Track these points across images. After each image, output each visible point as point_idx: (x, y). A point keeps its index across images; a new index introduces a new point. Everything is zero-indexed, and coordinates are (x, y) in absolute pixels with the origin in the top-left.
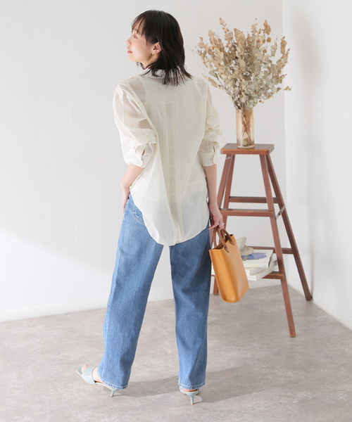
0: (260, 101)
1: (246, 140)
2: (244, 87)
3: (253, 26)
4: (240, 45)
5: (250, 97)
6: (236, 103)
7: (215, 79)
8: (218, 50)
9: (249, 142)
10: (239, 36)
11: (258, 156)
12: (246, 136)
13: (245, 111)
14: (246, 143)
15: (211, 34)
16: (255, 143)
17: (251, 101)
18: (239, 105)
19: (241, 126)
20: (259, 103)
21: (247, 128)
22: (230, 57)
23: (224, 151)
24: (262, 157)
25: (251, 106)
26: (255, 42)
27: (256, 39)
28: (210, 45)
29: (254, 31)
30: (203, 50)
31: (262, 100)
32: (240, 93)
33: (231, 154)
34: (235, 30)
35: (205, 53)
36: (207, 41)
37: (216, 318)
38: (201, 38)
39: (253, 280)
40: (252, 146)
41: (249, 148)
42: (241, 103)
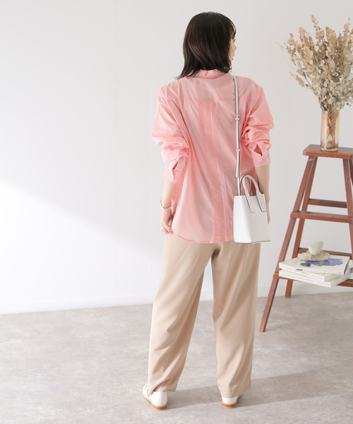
0: (347, 104)
1: (330, 142)
2: (332, 88)
3: (345, 26)
4: (331, 44)
5: (337, 99)
6: (322, 104)
7: (303, 78)
8: (308, 48)
9: (333, 145)
10: (330, 35)
11: (342, 159)
12: (330, 138)
13: (332, 116)
14: (330, 146)
15: (302, 31)
16: (339, 146)
17: (338, 103)
18: (325, 106)
19: (326, 128)
20: (346, 105)
21: (332, 130)
22: (320, 57)
23: (307, 153)
24: (345, 161)
25: (338, 108)
26: (347, 43)
27: (348, 39)
28: (300, 43)
29: (346, 31)
30: (292, 48)
31: (350, 103)
32: (327, 94)
33: (313, 155)
34: (327, 28)
35: (295, 50)
36: (297, 38)
37: (286, 322)
38: (292, 35)
39: (327, 286)
40: (335, 149)
41: (333, 151)
42: (328, 105)
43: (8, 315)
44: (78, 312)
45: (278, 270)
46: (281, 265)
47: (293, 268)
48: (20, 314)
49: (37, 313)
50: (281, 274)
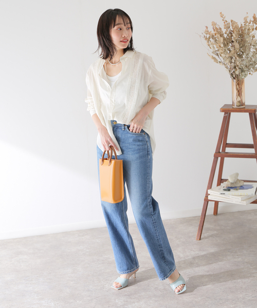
0: (250, 74)
1: (239, 102)
2: (238, 63)
3: (245, 18)
4: (235, 32)
5: (242, 71)
6: (232, 75)
7: (217, 57)
8: (219, 35)
9: (241, 103)
10: (234, 25)
11: (247, 114)
12: (239, 99)
13: (238, 81)
14: (239, 104)
15: (214, 24)
16: (246, 104)
17: (243, 73)
18: (234, 76)
19: (235, 92)
20: (249, 75)
21: (239, 93)
22: (228, 41)
23: (223, 110)
24: (250, 114)
25: (243, 77)
26: (247, 30)
27: (247, 28)
28: (213, 32)
29: (246, 22)
30: (208, 36)
31: (251, 73)
32: (235, 67)
33: (227, 112)
34: (232, 21)
35: (209, 38)
36: (211, 29)
37: (215, 232)
38: (207, 27)
39: (243, 204)
40: (243, 107)
41: (241, 108)
42: (236, 75)
43: (16, 239)
44: (66, 234)
45: (207, 195)
46: (209, 192)
47: (218, 193)
48: (25, 238)
49: (37, 236)
50: (210, 198)
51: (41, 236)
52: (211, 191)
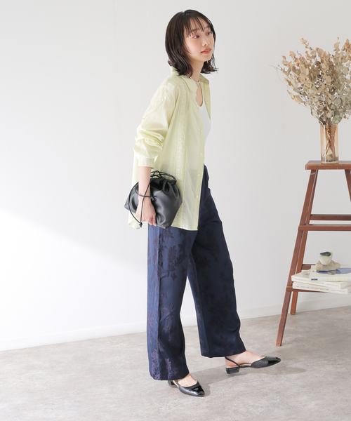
0: (345, 117)
1: (331, 156)
2: (330, 102)
3: (335, 45)
4: (325, 61)
5: (336, 112)
6: (321, 119)
7: (300, 96)
8: (303, 66)
9: (334, 158)
10: (323, 54)
11: (342, 173)
12: (330, 152)
13: (330, 128)
14: (329, 159)
15: (293, 54)
16: (339, 160)
17: (337, 116)
18: (324, 120)
19: (326, 142)
20: (343, 119)
21: (331, 144)
22: (315, 75)
23: (308, 167)
24: (347, 172)
25: (337, 121)
26: (340, 59)
27: (341, 56)
28: (293, 63)
29: (337, 50)
30: (287, 69)
31: (347, 115)
32: (325, 109)
33: (314, 169)
34: (317, 49)
35: (290, 70)
36: (290, 59)
38: (284, 57)
39: (343, 293)
40: (335, 162)
41: (333, 164)
42: (327, 119)
43: (24, 349)
44: (93, 341)
45: (290, 283)
46: (293, 278)
47: (308, 279)
48: (37, 348)
49: (54, 345)
50: (294, 286)
51: (59, 345)
52: (296, 277)
